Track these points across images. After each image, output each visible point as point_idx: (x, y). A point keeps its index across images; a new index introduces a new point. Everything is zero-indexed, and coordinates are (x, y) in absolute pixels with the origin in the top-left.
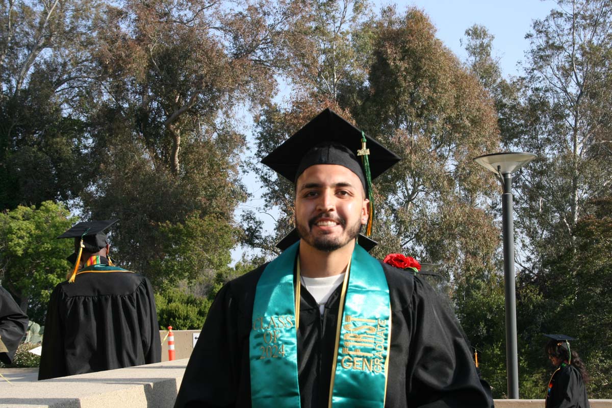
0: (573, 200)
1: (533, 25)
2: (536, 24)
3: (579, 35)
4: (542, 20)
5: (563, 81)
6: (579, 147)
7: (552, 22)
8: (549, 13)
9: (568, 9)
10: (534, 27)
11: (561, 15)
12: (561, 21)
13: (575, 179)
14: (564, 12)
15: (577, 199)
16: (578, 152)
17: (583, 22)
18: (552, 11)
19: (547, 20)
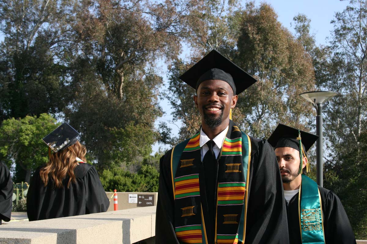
0: (358, 120)
1: (335, 15)
2: (337, 15)
3: (364, 21)
4: (341, 12)
5: (354, 49)
6: (362, 88)
7: (347, 14)
8: (346, 8)
9: (357, 6)
10: (336, 17)
11: (352, 9)
12: (352, 13)
13: (360, 108)
14: (354, 7)
15: (360, 120)
16: (362, 91)
18: (347, 7)
19: (344, 12)
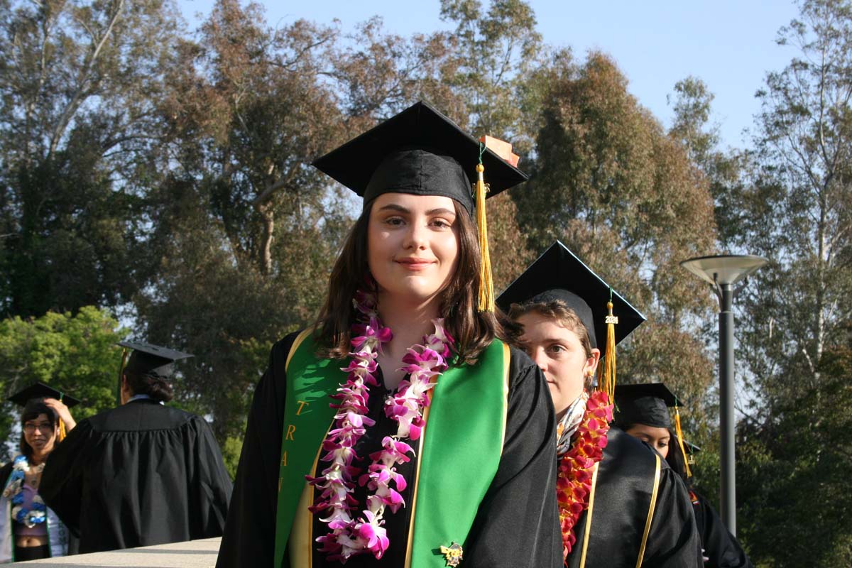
0: (817, 323)
1: (766, 79)
2: (771, 78)
3: (830, 95)
4: (779, 73)
5: (806, 157)
6: (826, 249)
7: (792, 76)
8: (789, 63)
9: (816, 59)
10: (768, 82)
11: (805, 66)
12: (806, 75)
13: (820, 294)
14: (810, 63)
15: (821, 321)
16: (825, 256)
17: (836, 77)
18: (793, 61)
19: (785, 73)
